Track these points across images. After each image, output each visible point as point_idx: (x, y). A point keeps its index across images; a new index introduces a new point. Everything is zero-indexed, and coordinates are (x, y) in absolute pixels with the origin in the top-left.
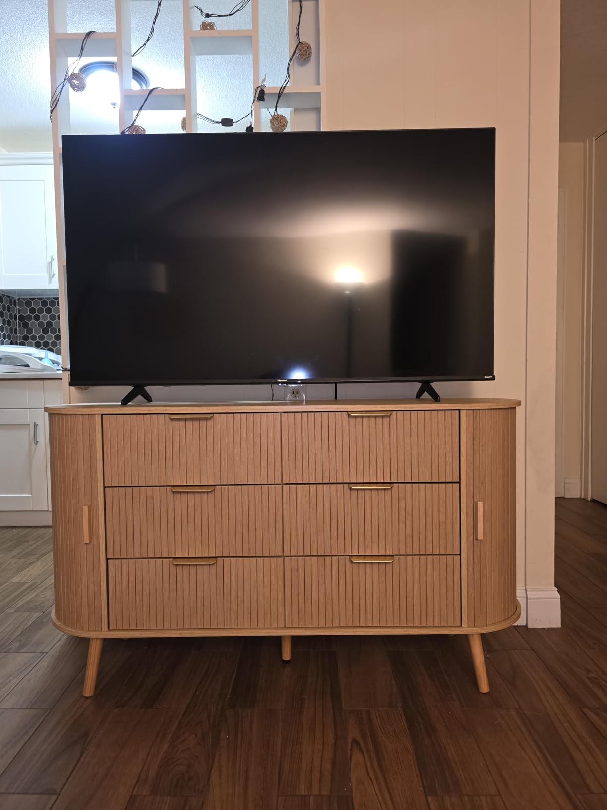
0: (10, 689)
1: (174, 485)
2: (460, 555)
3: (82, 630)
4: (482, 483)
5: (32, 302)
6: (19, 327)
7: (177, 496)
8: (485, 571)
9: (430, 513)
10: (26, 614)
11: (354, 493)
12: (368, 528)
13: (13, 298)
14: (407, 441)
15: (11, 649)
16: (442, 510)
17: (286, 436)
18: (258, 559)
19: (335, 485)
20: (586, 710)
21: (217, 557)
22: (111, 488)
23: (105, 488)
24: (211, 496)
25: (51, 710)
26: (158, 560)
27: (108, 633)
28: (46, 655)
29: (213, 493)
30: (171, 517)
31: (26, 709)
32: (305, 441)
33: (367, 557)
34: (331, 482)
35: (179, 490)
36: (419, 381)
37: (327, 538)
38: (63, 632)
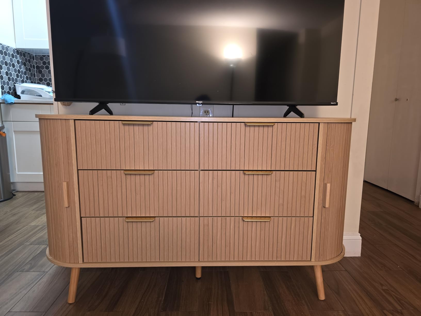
0: (20, 298)
1: (126, 169)
2: (313, 217)
3: (66, 262)
4: (330, 171)
5: (44, 58)
6: (36, 73)
7: (128, 177)
8: (328, 227)
9: (295, 191)
10: (37, 246)
11: (247, 177)
12: (255, 199)
13: (32, 55)
14: (284, 143)
15: (24, 269)
16: (303, 188)
17: (203, 138)
18: (183, 218)
19: (234, 172)
20: (385, 311)
21: (155, 217)
22: (82, 171)
23: (78, 170)
24: (151, 177)
25: (46, 312)
26: (116, 218)
27: (83, 265)
28: (47, 274)
29: (153, 175)
30: (124, 190)
31: (29, 312)
32: (215, 142)
33: (253, 218)
34: (232, 169)
35: (129, 172)
36: (288, 105)
37: (228, 206)
38: (54, 263)
